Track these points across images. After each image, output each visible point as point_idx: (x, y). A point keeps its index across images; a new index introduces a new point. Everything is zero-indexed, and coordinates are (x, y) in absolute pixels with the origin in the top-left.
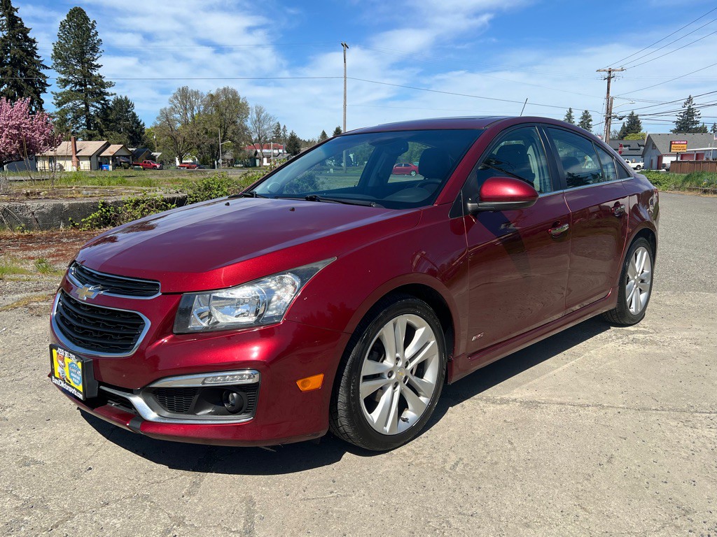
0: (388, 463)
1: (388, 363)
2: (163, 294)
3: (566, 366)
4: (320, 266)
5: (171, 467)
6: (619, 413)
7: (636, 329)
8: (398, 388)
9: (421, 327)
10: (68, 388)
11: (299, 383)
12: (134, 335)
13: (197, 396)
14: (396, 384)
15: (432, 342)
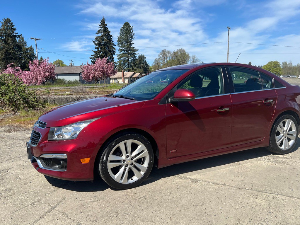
1: (124, 157)
2: (47, 127)
3: (229, 168)
6: (229, 188)
9: (141, 145)
11: (81, 160)
13: (52, 161)
14: (127, 166)
15: (146, 151)
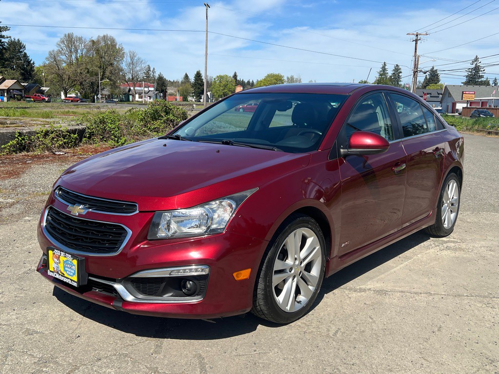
0: (289, 331)
1: (289, 261)
2: (140, 212)
3: (402, 265)
4: (248, 193)
5: (137, 335)
6: (442, 298)
7: (448, 239)
8: (295, 279)
9: (311, 237)
10: (62, 278)
11: (235, 275)
12: (118, 240)
13: (164, 284)
14: (294, 277)
15: (317, 248)
